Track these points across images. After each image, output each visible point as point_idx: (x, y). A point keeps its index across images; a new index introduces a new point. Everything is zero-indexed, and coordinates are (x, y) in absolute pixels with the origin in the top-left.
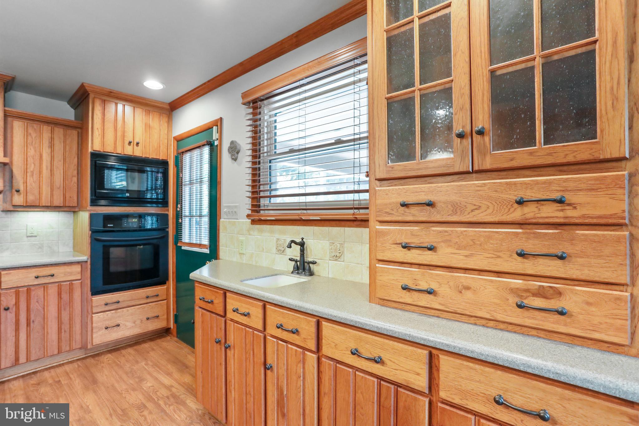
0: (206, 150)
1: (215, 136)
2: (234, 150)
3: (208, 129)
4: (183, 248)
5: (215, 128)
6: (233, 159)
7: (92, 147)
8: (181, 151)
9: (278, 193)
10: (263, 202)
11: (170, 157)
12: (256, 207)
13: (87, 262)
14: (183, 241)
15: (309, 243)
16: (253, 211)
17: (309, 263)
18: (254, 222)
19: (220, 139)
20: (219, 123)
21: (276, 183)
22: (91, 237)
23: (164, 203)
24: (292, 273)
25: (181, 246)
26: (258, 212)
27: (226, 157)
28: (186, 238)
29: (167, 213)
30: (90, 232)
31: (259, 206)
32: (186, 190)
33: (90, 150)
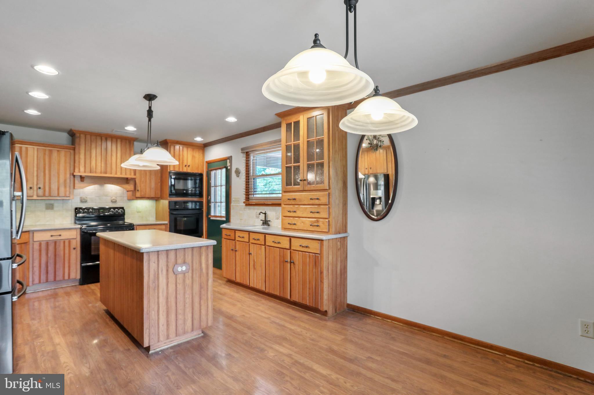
0: (224, 170)
1: (228, 164)
2: (238, 172)
3: (225, 160)
4: (211, 218)
5: (228, 161)
6: (237, 176)
7: (170, 169)
8: (210, 169)
9: (257, 193)
10: (250, 196)
11: (204, 172)
12: (247, 198)
13: (167, 224)
14: (211, 215)
15: (268, 213)
16: (246, 200)
17: (268, 221)
18: (247, 205)
19: (231, 166)
20: (230, 158)
21: (256, 188)
22: (169, 212)
23: (201, 195)
24: (262, 225)
25: (210, 218)
26: (249, 200)
27: (233, 175)
28: (212, 214)
29: (202, 200)
30: (169, 210)
31: (249, 198)
32: (212, 189)
33: (169, 171)
